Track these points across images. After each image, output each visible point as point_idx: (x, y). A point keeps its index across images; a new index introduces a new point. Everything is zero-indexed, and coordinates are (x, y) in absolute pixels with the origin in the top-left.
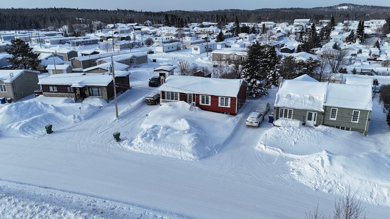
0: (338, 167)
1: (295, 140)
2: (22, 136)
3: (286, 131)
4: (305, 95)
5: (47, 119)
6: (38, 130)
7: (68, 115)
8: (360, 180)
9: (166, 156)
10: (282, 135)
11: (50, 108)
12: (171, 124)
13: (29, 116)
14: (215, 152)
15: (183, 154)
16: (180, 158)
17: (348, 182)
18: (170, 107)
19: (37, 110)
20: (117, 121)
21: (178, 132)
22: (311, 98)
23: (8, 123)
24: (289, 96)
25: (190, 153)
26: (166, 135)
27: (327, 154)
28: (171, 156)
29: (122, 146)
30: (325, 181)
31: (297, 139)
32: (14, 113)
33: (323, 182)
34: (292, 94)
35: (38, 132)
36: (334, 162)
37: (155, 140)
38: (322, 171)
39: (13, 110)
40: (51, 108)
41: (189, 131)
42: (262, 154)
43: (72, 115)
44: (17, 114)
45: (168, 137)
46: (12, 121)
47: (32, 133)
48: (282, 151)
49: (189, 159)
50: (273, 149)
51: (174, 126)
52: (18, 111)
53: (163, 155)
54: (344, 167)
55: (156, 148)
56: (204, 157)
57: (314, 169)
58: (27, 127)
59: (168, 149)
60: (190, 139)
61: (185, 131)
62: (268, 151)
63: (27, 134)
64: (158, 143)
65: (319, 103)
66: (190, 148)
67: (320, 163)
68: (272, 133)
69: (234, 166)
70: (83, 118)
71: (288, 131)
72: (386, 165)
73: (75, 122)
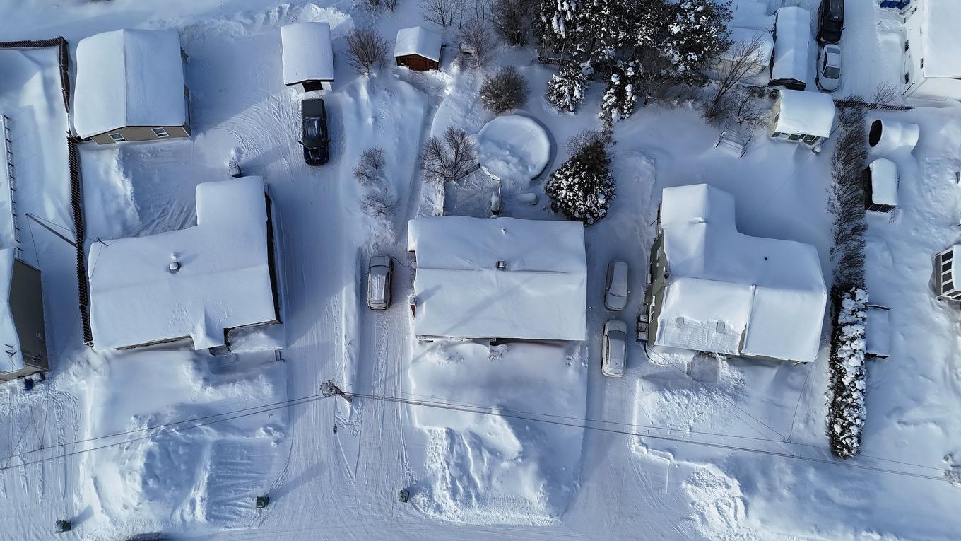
0: (755, 522)
1: (691, 422)
2: (223, 530)
3: (677, 405)
4: (710, 320)
5: (224, 461)
6: (235, 502)
7: (249, 431)
8: (778, 534)
9: (507, 523)
10: (670, 415)
11: (205, 432)
12: (477, 425)
13: (189, 477)
14: (575, 486)
15: (534, 517)
16: (531, 524)
17: (764, 535)
18: (451, 362)
19: (187, 451)
20: (356, 411)
21: (505, 465)
22: (721, 327)
23: (170, 512)
24: (681, 322)
25: (545, 515)
26: (490, 478)
27: (743, 495)
28: (517, 523)
29: (424, 514)
30: (736, 535)
31: (694, 421)
32: (163, 490)
33: (733, 535)
34: (687, 318)
35: (242, 509)
36: (751, 513)
37: (477, 496)
38: (734, 524)
39: (156, 487)
40: (207, 430)
41: (524, 455)
42: (645, 463)
43: (261, 430)
44: (170, 489)
45: (494, 480)
46: (172, 505)
47: (235, 516)
48: (674, 457)
49: (545, 524)
50: (660, 455)
51: (488, 435)
52: (165, 482)
53: (503, 522)
54: (763, 521)
55: (486, 514)
56: (566, 510)
57: (723, 519)
58: (215, 508)
59: (507, 514)
60: (536, 490)
61: (517, 457)
62: (653, 457)
63: (229, 523)
64: (486, 504)
65: (734, 335)
66: (542, 507)
67: (732, 511)
68: (655, 412)
69: (613, 521)
70: (283, 425)
71: (679, 405)
72: (813, 498)
73: (277, 442)
